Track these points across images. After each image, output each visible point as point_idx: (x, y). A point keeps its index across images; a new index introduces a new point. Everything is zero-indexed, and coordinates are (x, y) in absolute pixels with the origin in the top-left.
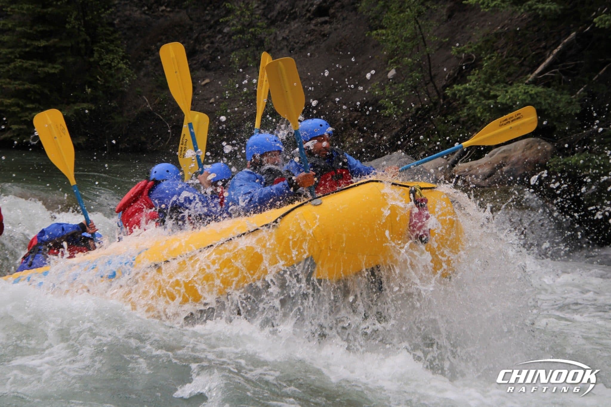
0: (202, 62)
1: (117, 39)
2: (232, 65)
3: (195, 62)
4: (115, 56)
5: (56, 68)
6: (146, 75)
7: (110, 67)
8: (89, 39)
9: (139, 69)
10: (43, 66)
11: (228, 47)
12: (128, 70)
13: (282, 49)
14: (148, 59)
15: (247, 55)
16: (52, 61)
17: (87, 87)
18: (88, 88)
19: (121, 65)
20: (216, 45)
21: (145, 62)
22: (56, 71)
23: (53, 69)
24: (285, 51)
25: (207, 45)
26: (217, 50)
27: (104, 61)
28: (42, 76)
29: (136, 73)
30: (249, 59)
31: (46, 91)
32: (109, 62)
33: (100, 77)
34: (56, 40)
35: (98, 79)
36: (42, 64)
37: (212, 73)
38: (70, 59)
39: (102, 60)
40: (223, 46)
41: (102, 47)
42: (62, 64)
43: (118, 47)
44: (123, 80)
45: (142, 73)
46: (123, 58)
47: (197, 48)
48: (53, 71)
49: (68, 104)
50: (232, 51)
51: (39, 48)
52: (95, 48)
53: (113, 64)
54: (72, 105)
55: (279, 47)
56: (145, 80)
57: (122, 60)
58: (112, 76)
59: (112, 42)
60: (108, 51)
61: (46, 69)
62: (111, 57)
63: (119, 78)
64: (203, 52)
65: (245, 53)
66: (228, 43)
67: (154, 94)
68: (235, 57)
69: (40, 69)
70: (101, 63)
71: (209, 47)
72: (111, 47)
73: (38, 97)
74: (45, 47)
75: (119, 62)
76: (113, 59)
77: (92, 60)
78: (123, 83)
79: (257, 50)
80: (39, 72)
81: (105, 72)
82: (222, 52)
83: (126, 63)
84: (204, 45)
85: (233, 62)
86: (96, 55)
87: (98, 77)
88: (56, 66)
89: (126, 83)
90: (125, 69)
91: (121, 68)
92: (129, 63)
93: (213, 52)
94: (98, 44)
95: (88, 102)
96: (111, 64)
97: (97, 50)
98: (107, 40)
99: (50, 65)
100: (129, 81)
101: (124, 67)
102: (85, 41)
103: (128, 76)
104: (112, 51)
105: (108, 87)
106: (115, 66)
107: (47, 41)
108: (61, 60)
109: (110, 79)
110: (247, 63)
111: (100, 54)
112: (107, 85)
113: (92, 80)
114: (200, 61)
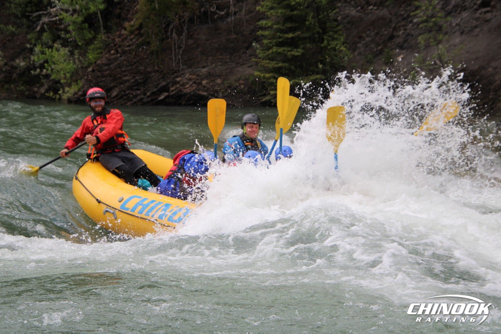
0: (398, 43)
1: (339, 30)
2: (419, 45)
3: (393, 44)
4: (338, 42)
5: (299, 52)
6: (360, 54)
7: (335, 50)
8: (321, 31)
9: (354, 50)
10: (291, 51)
11: (417, 32)
12: (347, 51)
13: (455, 32)
14: (361, 43)
15: (430, 38)
16: (297, 47)
17: (319, 64)
18: (321, 64)
19: (343, 48)
20: (408, 31)
21: (359, 45)
22: (299, 54)
23: (297, 52)
24: (457, 33)
25: (402, 32)
26: (408, 35)
27: (331, 46)
28: (290, 57)
29: (352, 53)
30: (432, 40)
31: (293, 67)
32: (334, 46)
33: (328, 56)
34: (299, 33)
35: (326, 59)
36: (290, 49)
37: (404, 51)
38: (308, 46)
39: (329, 45)
40: (413, 32)
41: (330, 36)
42: (303, 48)
43: (341, 36)
44: (344, 58)
45: (356, 53)
46: (344, 43)
47: (395, 34)
48: (297, 54)
49: (307, 75)
50: (420, 35)
51: (288, 38)
52: (325, 37)
53: (337, 48)
54: (309, 76)
55: (453, 31)
56: (358, 58)
57: (343, 44)
58: (336, 56)
59: (336, 32)
60: (333, 39)
61: (293, 53)
62: (336, 43)
63: (340, 57)
64: (399, 36)
65: (429, 36)
66: (415, 30)
67: (365, 67)
68: (421, 39)
69: (289, 53)
70: (329, 47)
71: (403, 33)
72: (336, 36)
73: (287, 72)
74: (292, 38)
75: (341, 46)
76: (337, 44)
77: (323, 45)
78: (343, 60)
79: (437, 33)
80: (288, 55)
81: (332, 53)
82: (412, 36)
83: (346, 47)
84: (400, 31)
85: (420, 43)
86: (325, 42)
87: (327, 57)
88: (299, 50)
89: (345, 61)
90: (345, 51)
91: (342, 50)
92: (348, 46)
93: (406, 36)
94: (327, 34)
95: (320, 74)
96: (335, 48)
97: (327, 39)
98: (333, 31)
99: (295, 50)
100: (348, 58)
101: (344, 49)
102: (318, 33)
103: (347, 55)
104: (336, 39)
105: (334, 63)
106: (338, 49)
107: (294, 33)
108: (302, 46)
109: (335, 58)
110: (430, 42)
111: (328, 41)
112: (333, 62)
113: (322, 59)
114: (397, 42)
